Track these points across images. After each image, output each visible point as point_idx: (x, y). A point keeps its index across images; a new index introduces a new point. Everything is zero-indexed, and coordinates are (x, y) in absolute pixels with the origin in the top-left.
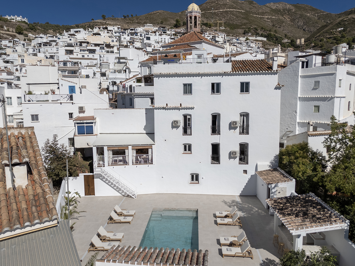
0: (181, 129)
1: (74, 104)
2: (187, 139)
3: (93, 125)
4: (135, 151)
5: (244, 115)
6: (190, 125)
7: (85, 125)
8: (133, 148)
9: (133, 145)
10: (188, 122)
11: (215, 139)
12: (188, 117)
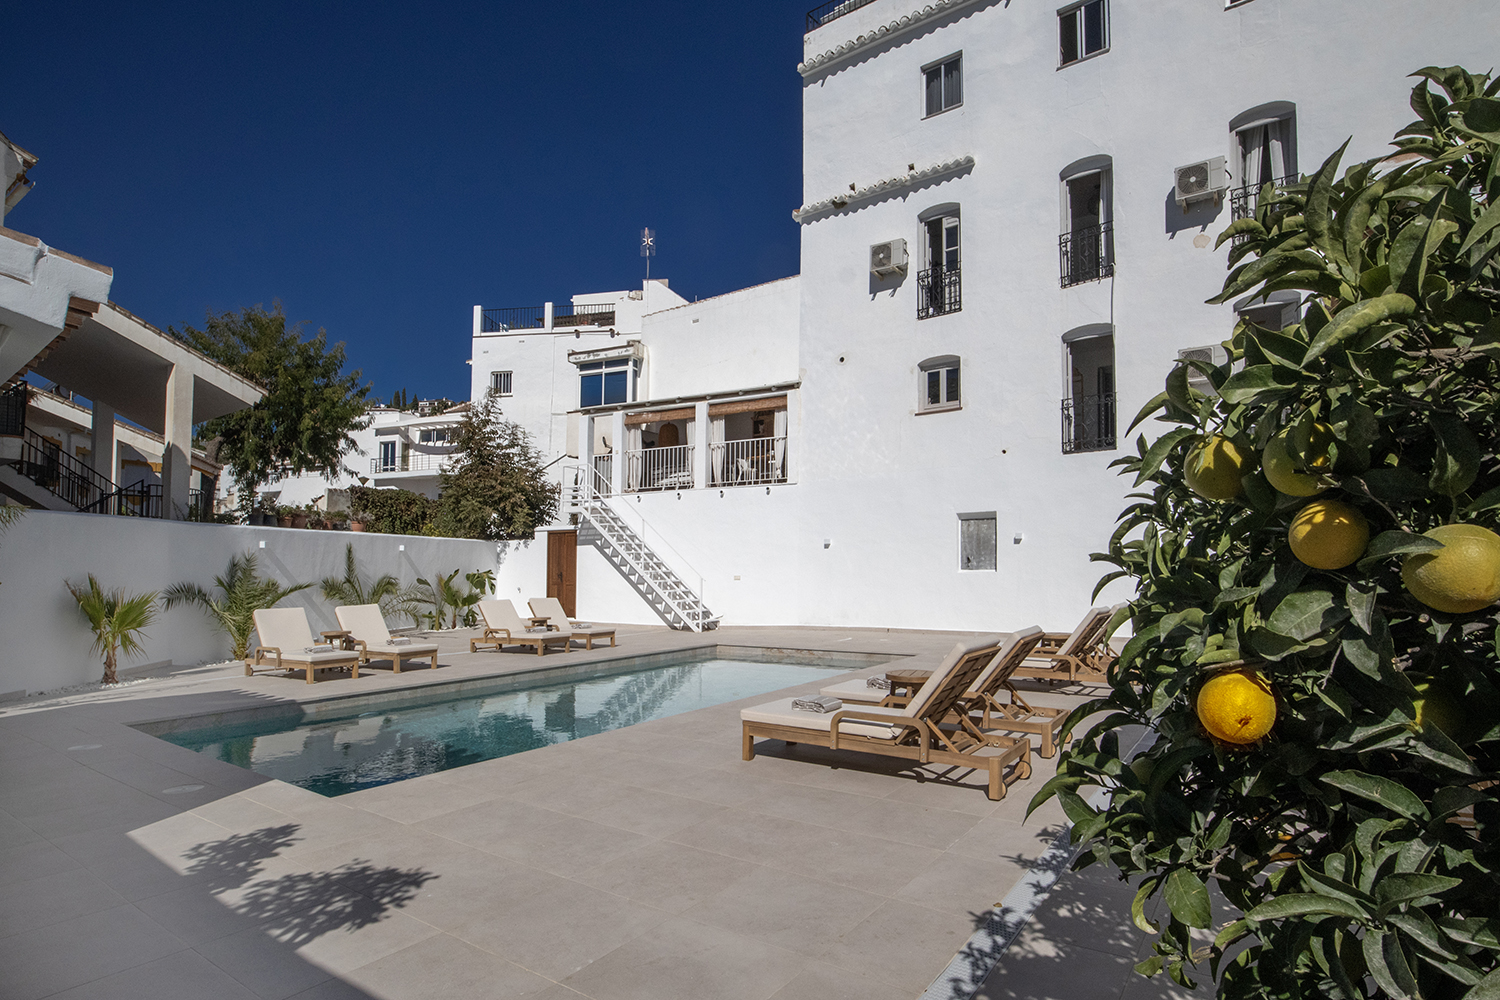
0: (910, 291)
1: (618, 334)
2: (940, 337)
3: (630, 368)
4: (720, 425)
5: (1266, 126)
6: (954, 262)
7: (604, 370)
8: (715, 411)
9: (714, 396)
10: (945, 250)
11: (1089, 304)
12: (947, 223)
